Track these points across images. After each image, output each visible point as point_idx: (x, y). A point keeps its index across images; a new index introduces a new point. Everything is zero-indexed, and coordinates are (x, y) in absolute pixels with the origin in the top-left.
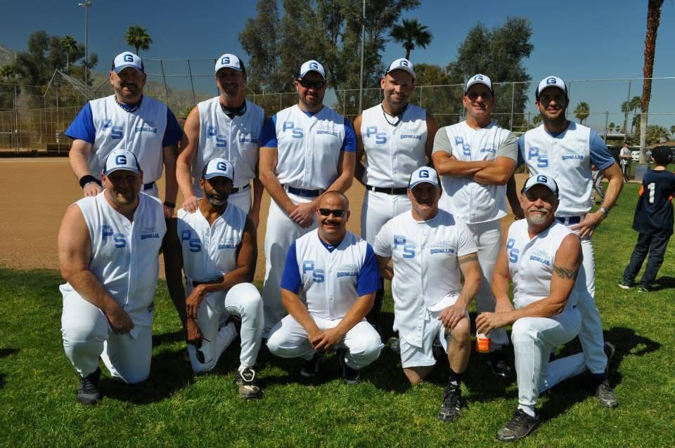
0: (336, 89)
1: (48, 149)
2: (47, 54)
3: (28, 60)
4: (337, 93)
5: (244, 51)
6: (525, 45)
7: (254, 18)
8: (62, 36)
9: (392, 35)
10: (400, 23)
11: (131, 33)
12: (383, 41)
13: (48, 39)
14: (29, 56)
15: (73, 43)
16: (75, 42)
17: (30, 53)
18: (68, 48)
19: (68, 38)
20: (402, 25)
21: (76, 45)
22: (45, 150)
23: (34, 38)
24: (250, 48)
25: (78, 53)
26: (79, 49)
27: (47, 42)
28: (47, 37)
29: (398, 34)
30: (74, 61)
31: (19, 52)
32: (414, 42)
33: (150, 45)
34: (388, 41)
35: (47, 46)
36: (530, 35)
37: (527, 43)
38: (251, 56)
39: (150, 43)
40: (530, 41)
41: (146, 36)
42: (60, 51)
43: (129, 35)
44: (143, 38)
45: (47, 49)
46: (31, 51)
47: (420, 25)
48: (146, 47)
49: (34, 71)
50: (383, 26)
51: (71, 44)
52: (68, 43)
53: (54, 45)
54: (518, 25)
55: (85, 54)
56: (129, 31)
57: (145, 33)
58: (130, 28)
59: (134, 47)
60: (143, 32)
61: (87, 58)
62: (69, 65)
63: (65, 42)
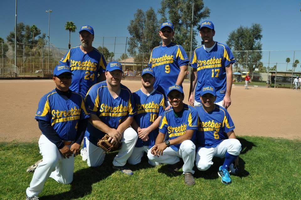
2: (24, 33)
6: (259, 35)
8: (31, 26)
13: (24, 26)
15: (36, 28)
19: (34, 26)
21: (37, 29)
23: (17, 26)
24: (132, 32)
25: (38, 33)
26: (38, 31)
27: (24, 28)
28: (24, 25)
31: (11, 32)
33: (76, 30)
35: (24, 29)
36: (261, 31)
38: (132, 36)
42: (29, 32)
44: (73, 27)
48: (74, 31)
51: (35, 29)
52: (34, 28)
53: (27, 29)
54: (257, 27)
55: (40, 33)
56: (67, 24)
57: (74, 25)
58: (67, 22)
59: (69, 31)
60: (73, 24)
61: (41, 35)
62: (34, 38)
63: (32, 28)
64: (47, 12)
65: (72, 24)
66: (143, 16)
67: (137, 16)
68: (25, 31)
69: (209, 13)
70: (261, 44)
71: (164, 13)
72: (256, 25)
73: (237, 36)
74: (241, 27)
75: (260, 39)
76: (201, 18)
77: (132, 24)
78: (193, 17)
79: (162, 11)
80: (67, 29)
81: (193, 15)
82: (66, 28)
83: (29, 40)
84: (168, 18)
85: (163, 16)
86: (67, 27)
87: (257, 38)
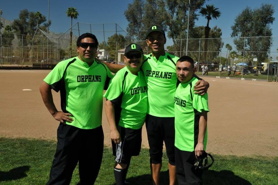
0: (173, 39)
1: (33, 66)
2: (28, 20)
3: (19, 23)
4: (174, 41)
5: (127, 20)
6: (270, 18)
7: (132, 4)
8: (35, 12)
9: (201, 12)
10: (204, 6)
11: (69, 11)
12: (196, 15)
13: (29, 13)
14: (19, 21)
15: (40, 15)
16: (41, 15)
17: (19, 19)
18: (38, 17)
19: (38, 13)
20: (206, 7)
21: (41, 16)
22: (32, 66)
23: (22, 13)
24: (130, 18)
25: (42, 20)
26: (43, 18)
27: (28, 14)
29: (203, 12)
30: (40, 24)
31: (15, 19)
32: (211, 16)
33: (78, 16)
34: (199, 15)
35: (28, 16)
36: (273, 13)
37: (271, 17)
38: (130, 22)
40: (273, 16)
41: (76, 12)
42: (33, 19)
43: (68, 12)
45: (28, 18)
46: (20, 19)
47: (215, 7)
48: (76, 17)
49: (22, 29)
50: (196, 8)
51: (39, 16)
53: (31, 16)
54: (267, 8)
55: (46, 20)
58: (69, 8)
59: (70, 17)
61: (46, 22)
62: (38, 25)
63: (36, 14)
65: (74, 10)
72: (266, 5)
73: (242, 20)
74: (247, 9)
75: (272, 22)
80: (69, 15)
83: (34, 28)
87: (267, 22)
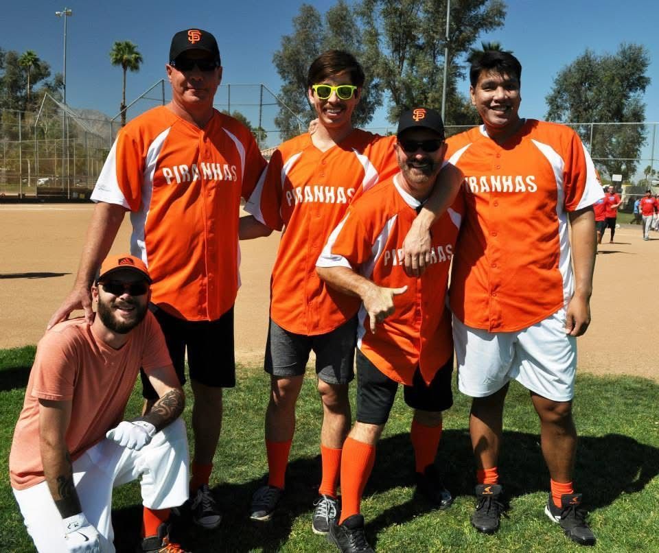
1: (38, 193)
6: (640, 78)
7: (292, 36)
8: (21, 53)
9: (468, 60)
11: (119, 50)
12: (459, 68)
13: (3, 56)
15: (35, 61)
16: (38, 60)
18: (30, 66)
19: (30, 54)
20: (481, 49)
21: (39, 63)
22: (34, 194)
24: (287, 70)
25: (41, 73)
26: (42, 69)
30: (34, 83)
33: (140, 65)
35: (2, 64)
36: (646, 65)
37: (642, 75)
38: (287, 81)
39: (140, 63)
40: (647, 73)
41: (137, 54)
42: (17, 71)
43: (115, 53)
44: (133, 56)
50: (458, 50)
51: (33, 62)
52: (29, 61)
53: (10, 63)
54: (634, 54)
55: (49, 75)
56: (115, 47)
57: (135, 50)
58: (116, 44)
59: (121, 66)
60: (133, 48)
61: (51, 80)
62: (31, 88)
63: (25, 59)
64: (59, 15)
65: (129, 48)
66: (317, 26)
67: (300, 24)
68: (4, 68)
69: (501, 14)
70: (642, 103)
71: (370, 17)
72: (630, 48)
73: (575, 81)
74: (586, 56)
75: (643, 88)
76: (480, 30)
77: (285, 49)
78: (448, 26)
79: (366, 10)
80: (117, 61)
81: (448, 21)
82: (112, 59)
83: (19, 94)
84: (381, 31)
85: (368, 23)
86: (117, 55)
87: (632, 87)
